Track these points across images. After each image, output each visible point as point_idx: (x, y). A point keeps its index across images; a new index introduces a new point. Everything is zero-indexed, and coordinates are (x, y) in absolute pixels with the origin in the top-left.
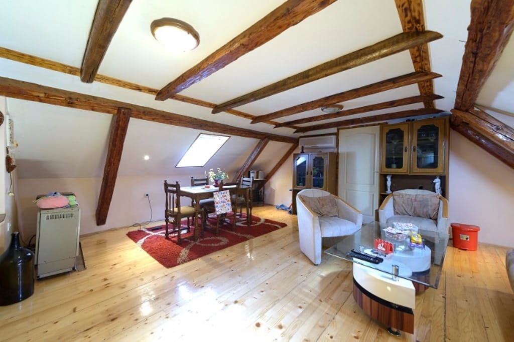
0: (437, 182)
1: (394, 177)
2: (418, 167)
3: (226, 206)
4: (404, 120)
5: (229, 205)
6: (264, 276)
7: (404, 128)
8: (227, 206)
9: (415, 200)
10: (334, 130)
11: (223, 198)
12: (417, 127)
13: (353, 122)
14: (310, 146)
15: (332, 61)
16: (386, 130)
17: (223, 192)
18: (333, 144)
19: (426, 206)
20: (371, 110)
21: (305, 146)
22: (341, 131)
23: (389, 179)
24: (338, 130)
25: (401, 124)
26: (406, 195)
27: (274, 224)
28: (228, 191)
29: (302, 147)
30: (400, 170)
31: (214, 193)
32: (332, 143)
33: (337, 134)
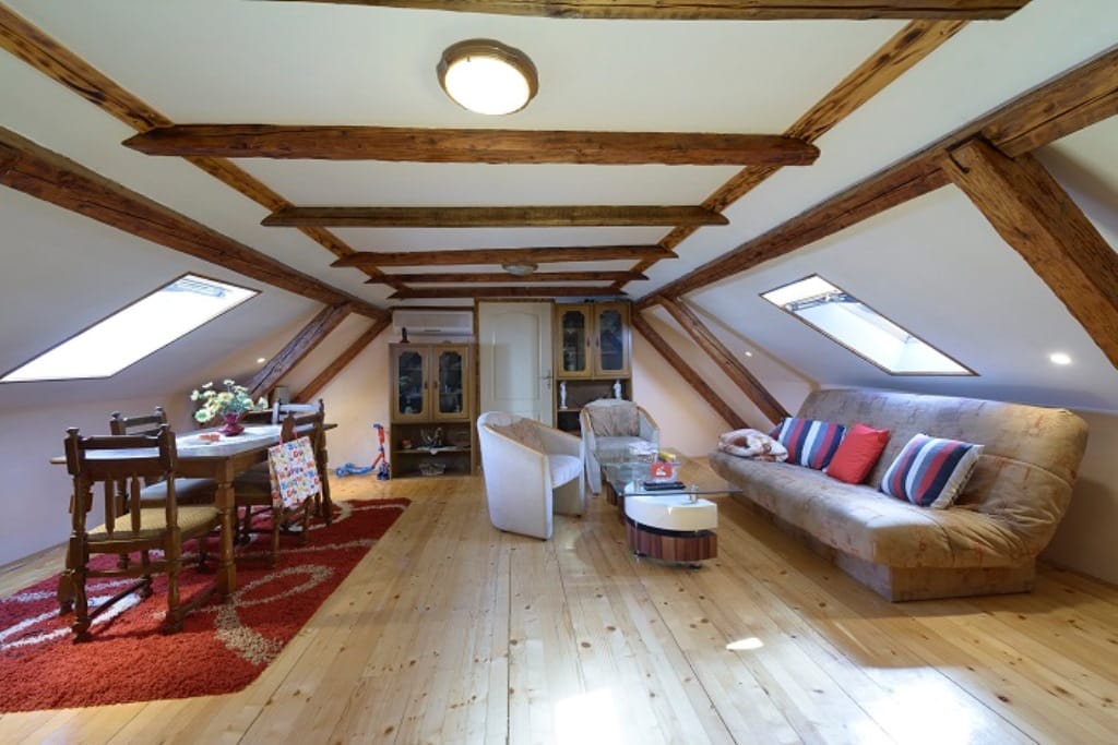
0: (618, 387)
1: (570, 383)
2: (604, 368)
3: (304, 478)
4: (582, 299)
5: (311, 474)
6: (496, 586)
7: (585, 311)
8: (308, 477)
9: (615, 414)
10: (469, 302)
11: (296, 459)
12: (599, 311)
13: (514, 291)
14: (423, 329)
15: (610, 208)
16: (562, 312)
17: (294, 443)
18: (470, 329)
19: (627, 420)
20: (568, 279)
21: (409, 329)
22: (481, 304)
23: (563, 387)
24: (476, 302)
25: (580, 304)
26: (602, 408)
27: (379, 504)
28: (307, 438)
29: (404, 330)
30: (578, 373)
31: (271, 449)
32: (467, 326)
33: (474, 310)
